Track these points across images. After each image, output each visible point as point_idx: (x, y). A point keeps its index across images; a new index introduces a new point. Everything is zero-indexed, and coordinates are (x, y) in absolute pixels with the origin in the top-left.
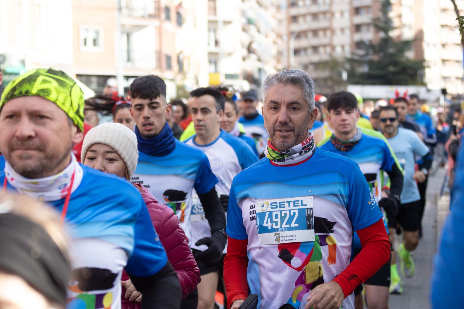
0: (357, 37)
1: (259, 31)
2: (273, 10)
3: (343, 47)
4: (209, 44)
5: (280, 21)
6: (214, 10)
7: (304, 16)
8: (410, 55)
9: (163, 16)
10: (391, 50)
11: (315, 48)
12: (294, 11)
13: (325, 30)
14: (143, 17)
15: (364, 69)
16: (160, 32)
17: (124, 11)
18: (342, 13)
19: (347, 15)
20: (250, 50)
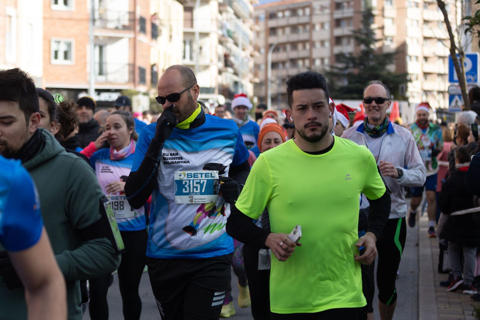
0: (337, 50)
1: (236, 44)
2: (251, 22)
3: (322, 60)
4: (184, 57)
5: (258, 33)
6: (191, 22)
7: (283, 27)
8: (391, 68)
9: (138, 28)
10: (372, 63)
11: (294, 62)
12: (273, 23)
13: (304, 42)
14: (117, 28)
15: (344, 83)
16: (134, 44)
17: (98, 23)
18: (322, 25)
19: (327, 27)
20: (227, 63)
